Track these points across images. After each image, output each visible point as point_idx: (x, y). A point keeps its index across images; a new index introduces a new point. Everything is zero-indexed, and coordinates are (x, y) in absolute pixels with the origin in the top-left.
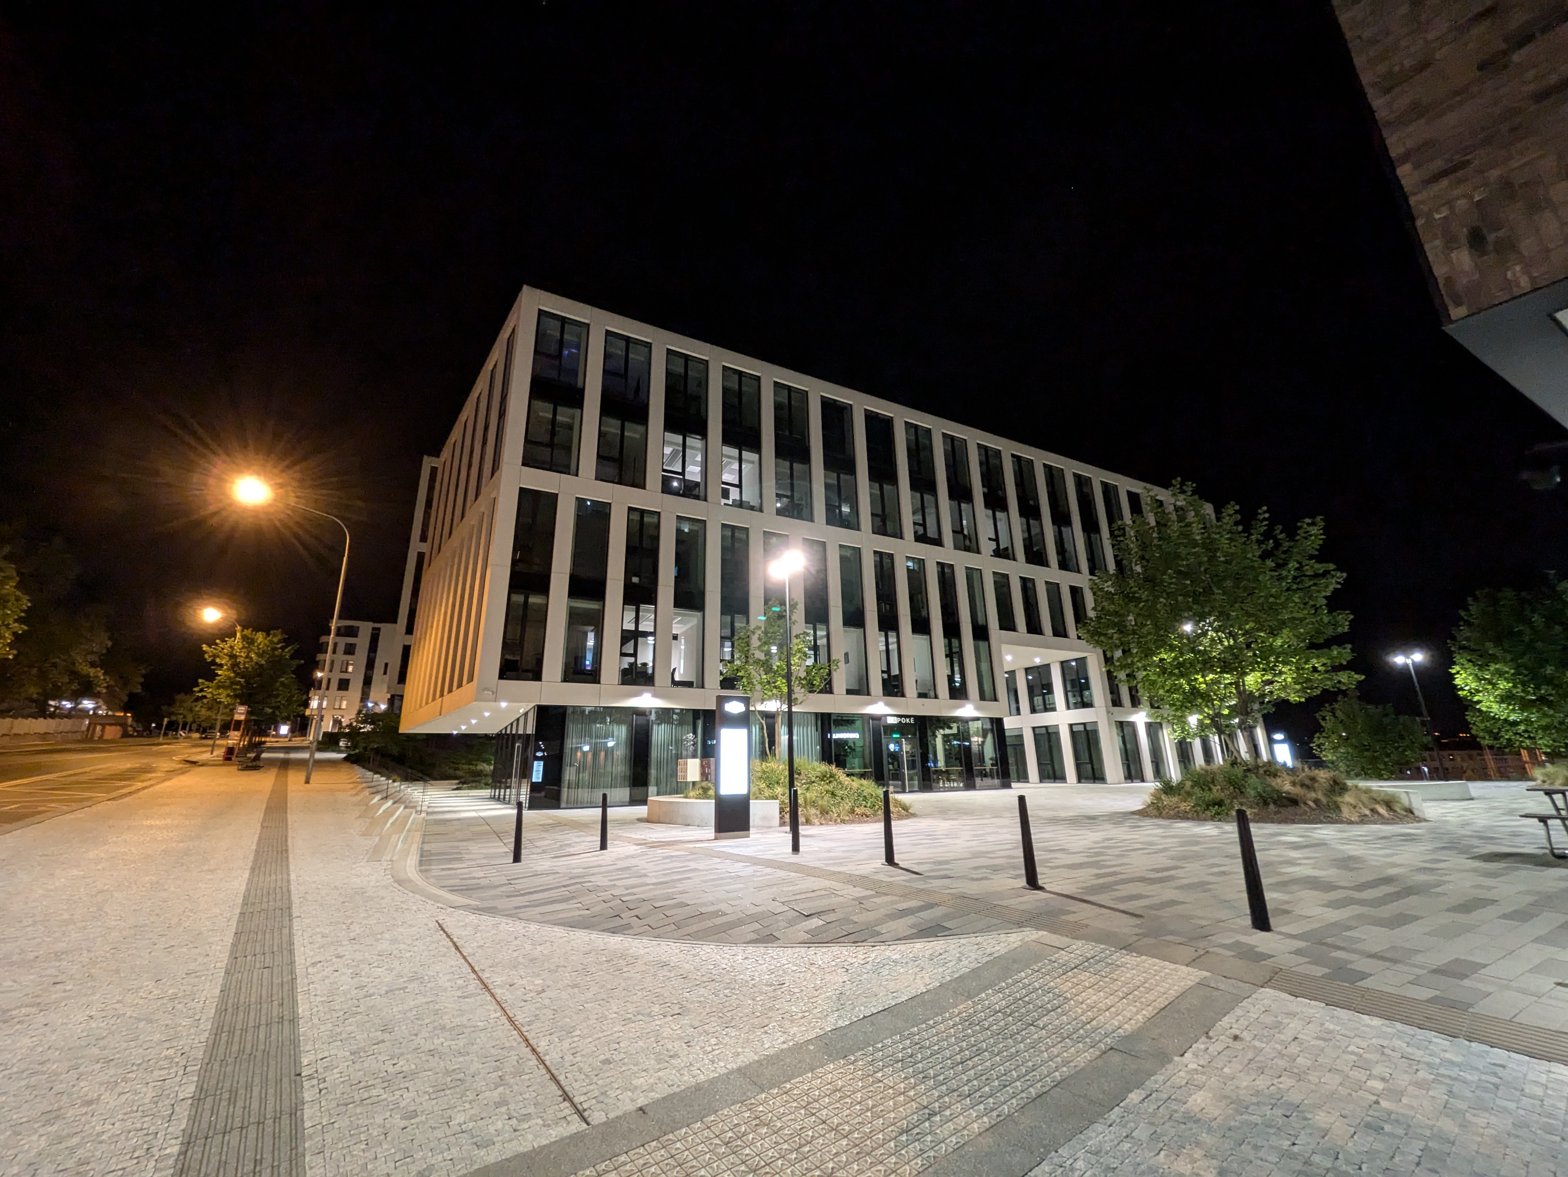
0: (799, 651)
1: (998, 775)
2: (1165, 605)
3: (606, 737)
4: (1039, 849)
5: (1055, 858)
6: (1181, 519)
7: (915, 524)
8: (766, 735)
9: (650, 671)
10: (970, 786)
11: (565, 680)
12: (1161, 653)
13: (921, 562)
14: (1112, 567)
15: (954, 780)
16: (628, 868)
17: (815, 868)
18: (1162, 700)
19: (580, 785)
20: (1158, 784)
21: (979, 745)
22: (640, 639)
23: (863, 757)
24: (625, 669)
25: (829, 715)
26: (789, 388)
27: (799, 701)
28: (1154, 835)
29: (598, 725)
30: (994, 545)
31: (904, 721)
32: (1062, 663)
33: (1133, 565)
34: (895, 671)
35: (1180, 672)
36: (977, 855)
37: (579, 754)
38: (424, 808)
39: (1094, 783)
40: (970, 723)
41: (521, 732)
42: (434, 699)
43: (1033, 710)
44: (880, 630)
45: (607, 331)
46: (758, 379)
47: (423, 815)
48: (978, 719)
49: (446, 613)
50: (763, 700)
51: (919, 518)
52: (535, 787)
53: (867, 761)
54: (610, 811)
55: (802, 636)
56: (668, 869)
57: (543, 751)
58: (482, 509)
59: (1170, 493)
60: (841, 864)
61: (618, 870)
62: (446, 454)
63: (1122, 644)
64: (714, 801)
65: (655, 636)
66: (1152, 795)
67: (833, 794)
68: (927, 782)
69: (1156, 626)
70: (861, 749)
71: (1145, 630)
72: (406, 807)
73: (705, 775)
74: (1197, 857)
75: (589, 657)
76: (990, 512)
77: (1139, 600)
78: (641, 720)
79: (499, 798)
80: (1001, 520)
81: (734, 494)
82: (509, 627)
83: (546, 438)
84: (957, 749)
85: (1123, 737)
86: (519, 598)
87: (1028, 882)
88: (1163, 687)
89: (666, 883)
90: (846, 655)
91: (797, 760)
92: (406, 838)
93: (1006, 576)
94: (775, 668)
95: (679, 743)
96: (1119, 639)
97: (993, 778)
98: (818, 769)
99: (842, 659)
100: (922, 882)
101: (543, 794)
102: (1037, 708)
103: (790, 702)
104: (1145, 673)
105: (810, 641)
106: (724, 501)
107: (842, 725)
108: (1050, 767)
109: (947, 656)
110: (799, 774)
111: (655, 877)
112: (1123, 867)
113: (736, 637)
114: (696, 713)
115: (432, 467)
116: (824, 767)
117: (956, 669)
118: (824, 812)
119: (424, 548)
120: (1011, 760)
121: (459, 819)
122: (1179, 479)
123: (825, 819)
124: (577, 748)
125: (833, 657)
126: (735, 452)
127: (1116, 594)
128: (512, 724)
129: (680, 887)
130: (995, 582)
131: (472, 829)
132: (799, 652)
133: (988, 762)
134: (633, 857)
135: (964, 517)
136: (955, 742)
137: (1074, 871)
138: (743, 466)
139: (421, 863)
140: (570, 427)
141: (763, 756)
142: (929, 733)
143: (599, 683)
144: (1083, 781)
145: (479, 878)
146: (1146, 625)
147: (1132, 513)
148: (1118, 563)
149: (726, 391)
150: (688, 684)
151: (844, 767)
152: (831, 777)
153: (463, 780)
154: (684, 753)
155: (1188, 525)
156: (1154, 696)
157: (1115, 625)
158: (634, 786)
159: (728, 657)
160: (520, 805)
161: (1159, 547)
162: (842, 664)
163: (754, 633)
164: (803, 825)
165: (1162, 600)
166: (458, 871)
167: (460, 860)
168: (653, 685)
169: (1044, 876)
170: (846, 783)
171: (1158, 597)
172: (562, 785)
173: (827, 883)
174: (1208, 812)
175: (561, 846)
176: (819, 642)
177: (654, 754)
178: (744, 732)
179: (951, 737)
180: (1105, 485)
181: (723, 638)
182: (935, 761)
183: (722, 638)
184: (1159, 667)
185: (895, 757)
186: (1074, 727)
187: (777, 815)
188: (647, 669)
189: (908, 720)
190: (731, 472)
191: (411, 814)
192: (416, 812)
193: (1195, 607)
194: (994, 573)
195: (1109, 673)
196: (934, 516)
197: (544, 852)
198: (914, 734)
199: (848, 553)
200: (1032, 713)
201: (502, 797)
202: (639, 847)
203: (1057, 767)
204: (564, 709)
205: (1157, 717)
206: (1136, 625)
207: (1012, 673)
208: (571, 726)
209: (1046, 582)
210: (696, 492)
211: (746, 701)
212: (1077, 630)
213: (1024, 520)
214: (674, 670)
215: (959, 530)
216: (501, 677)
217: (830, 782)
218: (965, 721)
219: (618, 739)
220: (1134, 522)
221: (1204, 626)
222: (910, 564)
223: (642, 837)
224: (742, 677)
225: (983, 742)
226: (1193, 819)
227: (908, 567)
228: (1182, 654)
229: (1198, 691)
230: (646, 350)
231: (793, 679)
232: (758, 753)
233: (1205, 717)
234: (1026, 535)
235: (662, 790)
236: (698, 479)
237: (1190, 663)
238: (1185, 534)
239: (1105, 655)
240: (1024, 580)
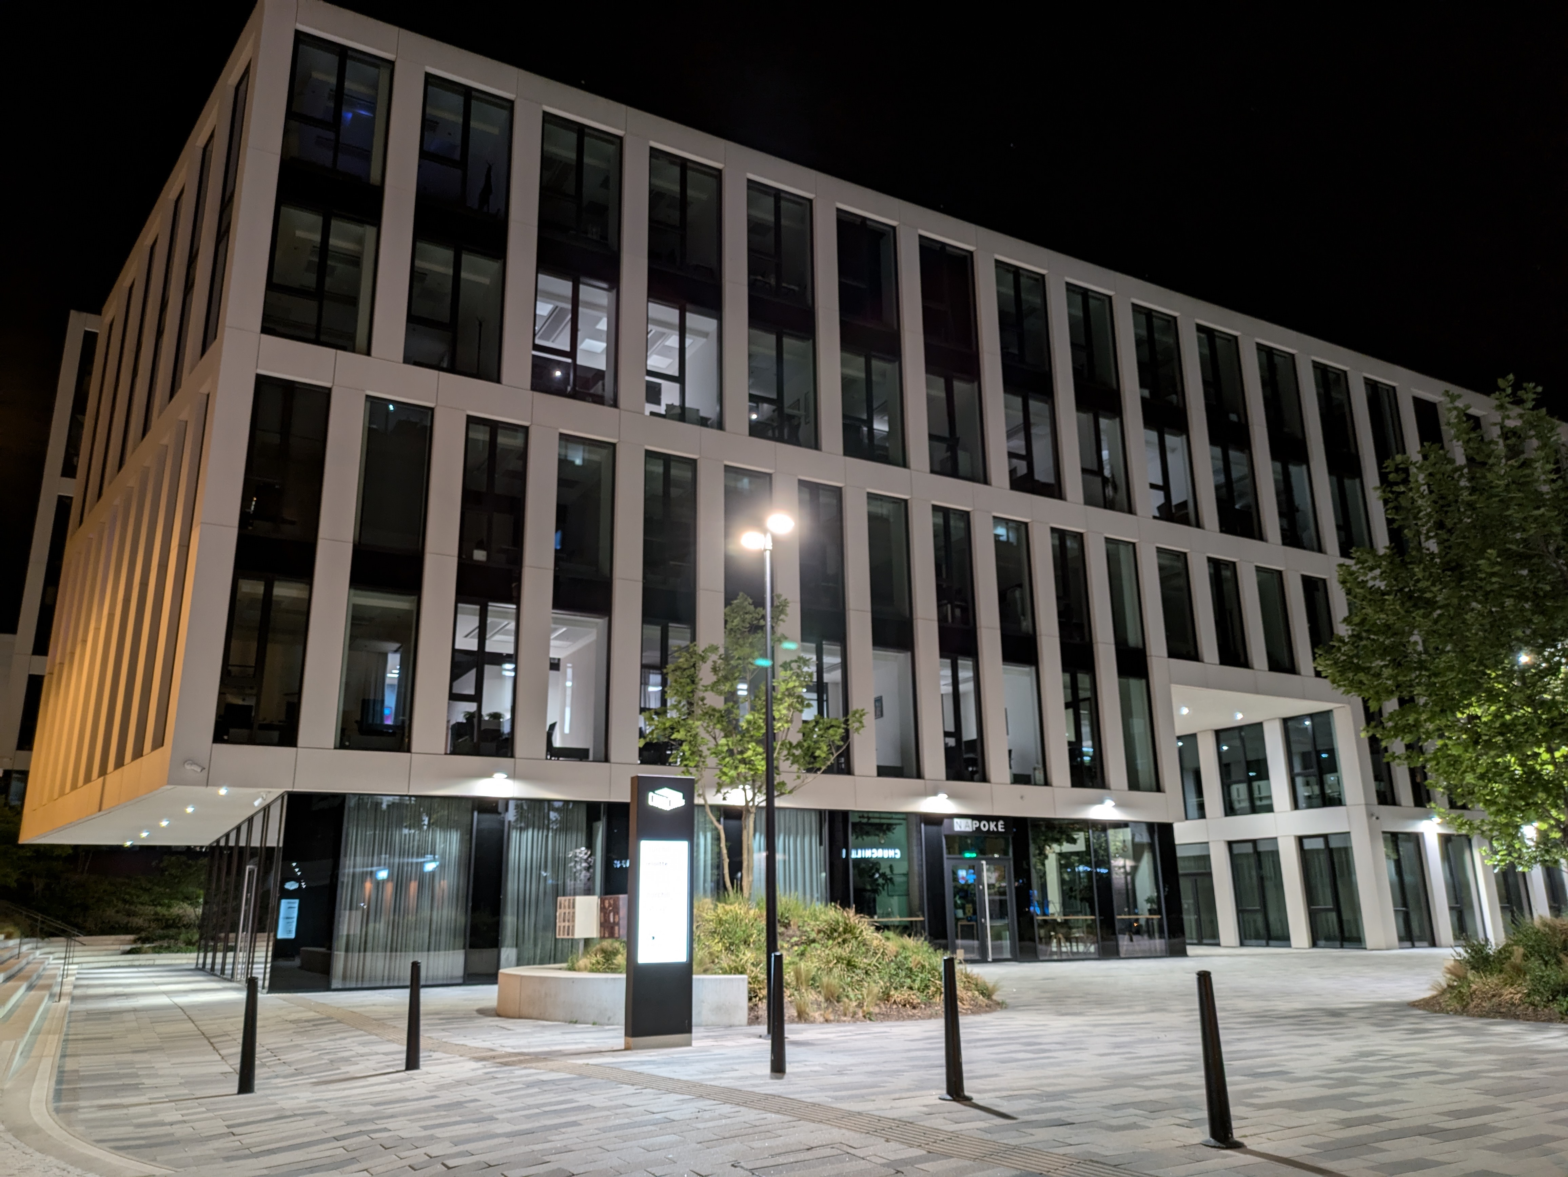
0: (790, 693)
1: (1161, 932)
2: (1480, 614)
3: (421, 853)
4: (1235, 1073)
5: (1266, 1089)
6: (1514, 452)
7: (1011, 455)
8: (725, 851)
9: (506, 729)
10: (1108, 952)
11: (342, 744)
12: (1471, 705)
13: (1022, 529)
14: (1382, 540)
15: (1077, 940)
16: (459, 1104)
17: (814, 1104)
18: (1471, 793)
19: (369, 945)
20: (1460, 950)
21: (1126, 874)
22: (488, 669)
23: (908, 894)
24: (459, 724)
25: (845, 814)
26: (778, 195)
27: (789, 788)
28: (1453, 1048)
29: (406, 831)
30: (1158, 498)
31: (985, 826)
32: (1285, 721)
33: (1423, 538)
34: (970, 733)
35: (1506, 741)
36: (1119, 1082)
37: (368, 885)
38: (67, 989)
39: (1342, 947)
40: (1111, 832)
41: (256, 843)
42: (88, 779)
43: (1230, 810)
44: (942, 656)
45: (428, 76)
46: (717, 175)
47: (65, 1002)
48: (1124, 825)
49: (111, 615)
50: (719, 787)
51: (1019, 444)
52: (281, 950)
53: (916, 902)
54: (426, 995)
55: (794, 665)
56: (538, 1106)
57: (298, 880)
58: (184, 416)
59: (1497, 402)
60: (863, 1098)
61: (438, 1107)
62: (113, 307)
63: (1398, 686)
64: (624, 976)
65: (516, 663)
66: (1450, 972)
67: (851, 965)
68: (1027, 943)
69: (1464, 654)
70: (903, 879)
71: (1442, 662)
72: (30, 988)
73: (607, 927)
74: (1532, 1089)
75: (390, 701)
76: (1154, 435)
77: (1431, 604)
78: (489, 820)
79: (213, 969)
80: (1173, 450)
81: (670, 394)
82: (234, 643)
83: (310, 280)
84: (1085, 881)
85: (1398, 864)
86: (253, 588)
87: (1214, 1134)
88: (1473, 770)
89: (531, 1132)
90: (879, 701)
91: (783, 900)
92: (30, 1046)
93: (1182, 557)
94: (743, 724)
95: (560, 865)
96: (1393, 677)
97: (1151, 936)
98: (823, 917)
99: (870, 708)
100: (1015, 1133)
101: (297, 962)
102: (1237, 806)
103: (771, 788)
104: (1439, 743)
105: (811, 675)
106: (649, 408)
107: (868, 834)
108: (1259, 918)
109: (1067, 706)
110: (787, 926)
111: (509, 1121)
112: (1397, 1107)
113: (670, 667)
114: (593, 810)
115: (86, 333)
116: (833, 914)
117: (1086, 730)
118: (833, 998)
119: (70, 488)
120: (1187, 903)
121: (135, 1010)
122: (1511, 377)
123: (835, 1012)
124: (364, 876)
125: (855, 704)
126: (672, 315)
127: (1388, 593)
128: (238, 828)
129: (558, 1140)
130: (1161, 568)
131: (162, 1029)
132: (790, 695)
133: (1144, 907)
134: (468, 1083)
135: (1104, 444)
136: (1081, 868)
137: (1302, 1114)
138: (688, 342)
139: (58, 1095)
140: (355, 261)
141: (719, 890)
142: (1033, 849)
143: (409, 750)
144: (1321, 943)
145: (171, 1124)
146: (1443, 652)
147: (1422, 439)
148: (1395, 534)
149: (656, 197)
150: (580, 755)
151: (871, 913)
152: (845, 932)
153: (143, 934)
154: (570, 883)
155: (1526, 464)
156: (1456, 787)
157: (1385, 651)
158: (472, 946)
159: (654, 704)
160: (252, 985)
161: (1471, 505)
162: (869, 719)
163: (703, 659)
164: (792, 1021)
165: (1474, 604)
166: (132, 1110)
167: (136, 1088)
168: (512, 756)
169: (1243, 1123)
170: (875, 943)
171: (1465, 600)
172: (335, 945)
173: (835, 1134)
174: (1554, 1006)
175: (332, 1061)
176: (827, 677)
177: (512, 886)
178: (681, 847)
179: (1075, 858)
180: (1372, 387)
181: (646, 668)
182: (1044, 903)
183: (643, 666)
184: (1466, 731)
185: (967, 894)
186: (1305, 841)
187: (744, 1003)
188: (499, 724)
189: (992, 826)
190: (665, 352)
191: (41, 1000)
192: (52, 996)
193: (1536, 619)
194: (1160, 550)
195: (1373, 741)
196: (1048, 440)
197: (298, 1072)
198: (1005, 853)
199: (884, 510)
200: (1226, 815)
201: (218, 967)
202: (480, 1064)
203: (1272, 917)
204: (341, 798)
205: (1462, 824)
206: (1426, 651)
207: (1190, 739)
208: (353, 832)
209: (1259, 569)
210: (597, 389)
211: (687, 787)
212: (1314, 659)
213: (1218, 451)
214: (552, 727)
215: (1095, 467)
216: (218, 738)
217: (844, 941)
218: (1102, 827)
219: (443, 857)
220: (1425, 457)
221: (1553, 655)
222: (1001, 531)
223: (488, 1045)
224: (681, 743)
225: (1135, 869)
226: (1526, 1018)
227: (997, 536)
228: (1510, 708)
229: (1539, 776)
230: (505, 113)
231: (777, 745)
232: (709, 885)
233: (1552, 826)
234: (1222, 479)
235: (528, 953)
236: (601, 364)
237: (1525, 724)
238: (1523, 484)
239: (1366, 709)
240: (1216, 565)
